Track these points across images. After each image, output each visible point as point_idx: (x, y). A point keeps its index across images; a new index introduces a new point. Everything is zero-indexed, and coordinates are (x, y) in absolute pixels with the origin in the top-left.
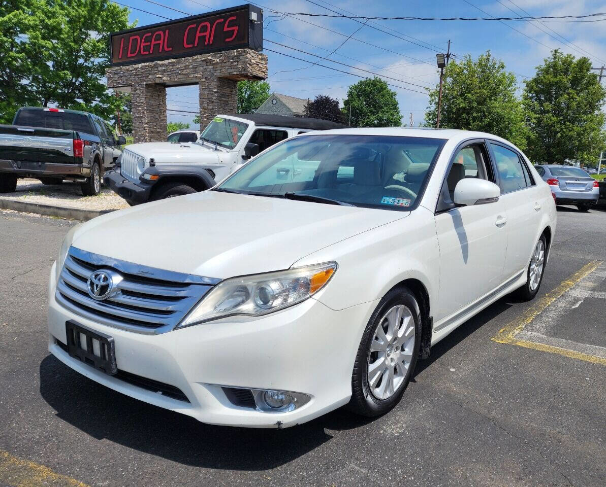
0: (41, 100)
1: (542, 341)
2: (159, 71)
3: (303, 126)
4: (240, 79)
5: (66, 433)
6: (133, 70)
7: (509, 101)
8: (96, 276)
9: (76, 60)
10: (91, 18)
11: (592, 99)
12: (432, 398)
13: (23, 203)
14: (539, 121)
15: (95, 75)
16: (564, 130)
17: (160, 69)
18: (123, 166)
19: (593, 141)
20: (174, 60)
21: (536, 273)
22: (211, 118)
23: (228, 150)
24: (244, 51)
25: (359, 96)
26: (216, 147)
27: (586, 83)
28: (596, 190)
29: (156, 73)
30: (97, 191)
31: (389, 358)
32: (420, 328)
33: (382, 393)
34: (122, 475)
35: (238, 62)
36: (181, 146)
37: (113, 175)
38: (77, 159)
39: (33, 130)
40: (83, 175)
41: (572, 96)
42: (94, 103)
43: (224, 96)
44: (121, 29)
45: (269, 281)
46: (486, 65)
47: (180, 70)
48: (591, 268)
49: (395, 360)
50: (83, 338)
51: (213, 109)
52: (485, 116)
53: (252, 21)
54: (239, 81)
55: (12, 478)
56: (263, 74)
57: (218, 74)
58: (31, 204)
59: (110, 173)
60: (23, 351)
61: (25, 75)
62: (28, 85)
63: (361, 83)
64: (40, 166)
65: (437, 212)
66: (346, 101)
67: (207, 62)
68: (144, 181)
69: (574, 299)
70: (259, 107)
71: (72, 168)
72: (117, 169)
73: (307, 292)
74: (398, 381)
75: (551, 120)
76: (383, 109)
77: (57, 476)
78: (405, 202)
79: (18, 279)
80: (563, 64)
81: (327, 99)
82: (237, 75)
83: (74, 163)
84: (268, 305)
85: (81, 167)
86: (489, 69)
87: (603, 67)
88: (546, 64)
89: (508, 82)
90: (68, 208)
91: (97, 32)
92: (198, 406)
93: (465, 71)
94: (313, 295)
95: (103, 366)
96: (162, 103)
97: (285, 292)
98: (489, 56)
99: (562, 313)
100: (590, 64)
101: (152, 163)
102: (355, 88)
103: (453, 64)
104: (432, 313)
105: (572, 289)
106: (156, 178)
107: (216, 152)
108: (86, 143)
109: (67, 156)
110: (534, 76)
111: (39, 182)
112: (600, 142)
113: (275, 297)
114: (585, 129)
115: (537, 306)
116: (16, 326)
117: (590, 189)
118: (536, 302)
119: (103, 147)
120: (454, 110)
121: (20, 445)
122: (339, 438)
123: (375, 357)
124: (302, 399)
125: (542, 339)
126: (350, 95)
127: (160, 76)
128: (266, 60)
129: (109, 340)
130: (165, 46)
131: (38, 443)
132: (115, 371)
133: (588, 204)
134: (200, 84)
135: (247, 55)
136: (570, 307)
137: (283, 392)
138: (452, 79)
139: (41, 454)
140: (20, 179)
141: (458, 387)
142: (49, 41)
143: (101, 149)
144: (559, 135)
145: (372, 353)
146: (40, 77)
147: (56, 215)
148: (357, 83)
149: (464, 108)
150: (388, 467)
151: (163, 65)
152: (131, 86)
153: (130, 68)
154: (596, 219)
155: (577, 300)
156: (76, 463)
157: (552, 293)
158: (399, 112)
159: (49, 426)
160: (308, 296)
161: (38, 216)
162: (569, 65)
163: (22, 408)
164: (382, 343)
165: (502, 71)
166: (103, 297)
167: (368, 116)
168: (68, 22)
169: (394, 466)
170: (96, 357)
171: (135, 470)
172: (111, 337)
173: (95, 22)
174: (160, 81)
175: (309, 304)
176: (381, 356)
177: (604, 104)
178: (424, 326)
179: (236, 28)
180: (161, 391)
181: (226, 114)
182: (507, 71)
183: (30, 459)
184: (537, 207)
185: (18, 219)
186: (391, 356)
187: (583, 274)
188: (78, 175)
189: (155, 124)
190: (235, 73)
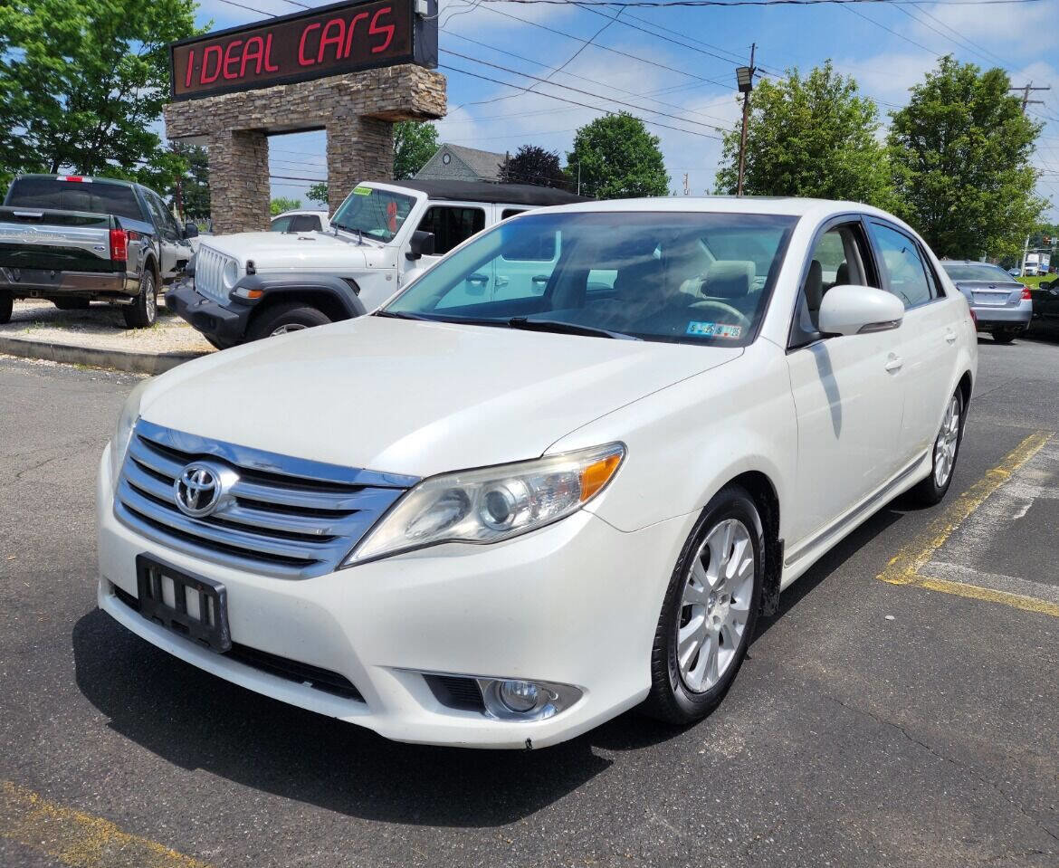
0: (46, 163)
1: (970, 579)
2: (256, 108)
3: (511, 200)
4: (397, 118)
5: (136, 757)
6: (211, 107)
7: (864, 149)
8: (191, 473)
9: (107, 92)
10: (131, 18)
11: (1012, 142)
12: (786, 687)
13: (26, 342)
14: (918, 184)
15: (138, 118)
16: (963, 199)
17: (258, 103)
18: (198, 275)
19: (1014, 216)
20: (283, 88)
21: (945, 455)
22: (350, 189)
23: (382, 244)
24: (406, 70)
25: (594, 146)
26: (360, 239)
27: (1000, 115)
28: (1026, 305)
29: (250, 111)
30: (150, 320)
31: (711, 617)
32: (763, 561)
33: (700, 681)
34: (243, 835)
35: (394, 88)
36: (300, 239)
37: (183, 290)
38: (117, 265)
39: (40, 215)
40: (127, 292)
41: (976, 139)
42: (139, 166)
43: (370, 148)
44: (183, 36)
45: (508, 478)
46: (823, 86)
47: (294, 105)
48: (1036, 443)
49: (722, 621)
50: (169, 587)
51: (351, 172)
52: (823, 177)
53: (418, 15)
54: (396, 122)
55: (48, 842)
56: (439, 109)
57: (359, 110)
58: (40, 344)
59: (177, 287)
60: (47, 606)
61: (20, 120)
62: (25, 137)
63: (597, 122)
64: (52, 277)
65: (791, 348)
66: (572, 155)
67: (341, 89)
68: (236, 301)
69: (1016, 503)
70: (420, 168)
71: (109, 280)
72: (189, 281)
73: (574, 499)
74: (725, 658)
75: (939, 182)
76: (635, 169)
77: (128, 837)
78: (730, 331)
79: (28, 476)
80: (959, 81)
81: (539, 152)
82: (393, 110)
83: (112, 272)
84: (505, 523)
85: (123, 277)
86: (829, 92)
87: (1028, 86)
88: (928, 83)
89: (864, 115)
90: (104, 349)
91: (141, 43)
92: (381, 709)
93: (787, 97)
94: (586, 504)
95: (205, 636)
96: (260, 164)
97: (534, 500)
98: (829, 69)
99: (998, 529)
100: (1008, 80)
101: (250, 269)
102: (587, 131)
103: (765, 86)
104: (783, 534)
105: (1007, 483)
106: (257, 296)
107: (361, 247)
108: (131, 235)
109: (100, 259)
110: (907, 103)
111: (50, 305)
112: (1027, 219)
113: (517, 509)
114: (1000, 197)
115: (949, 515)
116: (32, 561)
117: (1016, 303)
118: (946, 508)
119: (160, 242)
120: (768, 167)
121: (56, 779)
122: (625, 764)
123: (688, 615)
124: (567, 695)
125: (970, 575)
126: (579, 144)
127: (259, 116)
128: (443, 83)
129: (217, 589)
130: (267, 64)
131: (87, 776)
132: (227, 646)
133: (1013, 330)
134: (329, 129)
135: (411, 76)
136: (1010, 517)
137: (533, 683)
138: (763, 112)
139: (95, 796)
140: (17, 300)
141: (829, 666)
142: (60, 58)
143: (157, 246)
144: (953, 208)
145: (684, 608)
146: (45, 122)
147: (83, 362)
148: (590, 123)
149: (786, 164)
150: (724, 819)
151: (262, 97)
152: (208, 134)
153: (207, 102)
154: (1030, 357)
155: (1020, 503)
156: (160, 813)
157: (973, 491)
158: (664, 171)
159: (105, 743)
160: (577, 506)
161: (53, 364)
162: (970, 83)
163: (54, 711)
164: (701, 590)
165: (852, 95)
166: (205, 512)
167: (611, 180)
168: (91, 25)
169: (733, 817)
170: (192, 621)
171: (265, 826)
172: (219, 584)
173: (139, 25)
174: (259, 125)
175: (578, 522)
176: (699, 613)
177: (1032, 151)
178: (769, 555)
179: (391, 29)
180: (310, 681)
181: (375, 180)
182: (860, 95)
183: (76, 806)
184: (949, 336)
185: (18, 370)
186: (714, 613)
187: (1023, 453)
188: (118, 292)
189: (249, 201)
190: (391, 108)
